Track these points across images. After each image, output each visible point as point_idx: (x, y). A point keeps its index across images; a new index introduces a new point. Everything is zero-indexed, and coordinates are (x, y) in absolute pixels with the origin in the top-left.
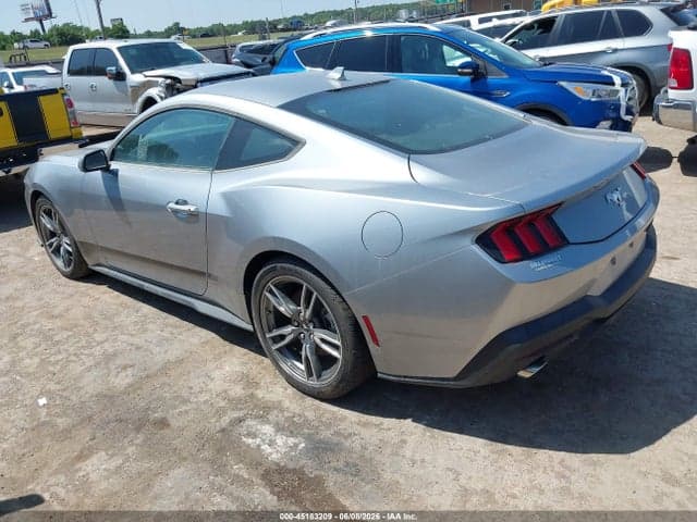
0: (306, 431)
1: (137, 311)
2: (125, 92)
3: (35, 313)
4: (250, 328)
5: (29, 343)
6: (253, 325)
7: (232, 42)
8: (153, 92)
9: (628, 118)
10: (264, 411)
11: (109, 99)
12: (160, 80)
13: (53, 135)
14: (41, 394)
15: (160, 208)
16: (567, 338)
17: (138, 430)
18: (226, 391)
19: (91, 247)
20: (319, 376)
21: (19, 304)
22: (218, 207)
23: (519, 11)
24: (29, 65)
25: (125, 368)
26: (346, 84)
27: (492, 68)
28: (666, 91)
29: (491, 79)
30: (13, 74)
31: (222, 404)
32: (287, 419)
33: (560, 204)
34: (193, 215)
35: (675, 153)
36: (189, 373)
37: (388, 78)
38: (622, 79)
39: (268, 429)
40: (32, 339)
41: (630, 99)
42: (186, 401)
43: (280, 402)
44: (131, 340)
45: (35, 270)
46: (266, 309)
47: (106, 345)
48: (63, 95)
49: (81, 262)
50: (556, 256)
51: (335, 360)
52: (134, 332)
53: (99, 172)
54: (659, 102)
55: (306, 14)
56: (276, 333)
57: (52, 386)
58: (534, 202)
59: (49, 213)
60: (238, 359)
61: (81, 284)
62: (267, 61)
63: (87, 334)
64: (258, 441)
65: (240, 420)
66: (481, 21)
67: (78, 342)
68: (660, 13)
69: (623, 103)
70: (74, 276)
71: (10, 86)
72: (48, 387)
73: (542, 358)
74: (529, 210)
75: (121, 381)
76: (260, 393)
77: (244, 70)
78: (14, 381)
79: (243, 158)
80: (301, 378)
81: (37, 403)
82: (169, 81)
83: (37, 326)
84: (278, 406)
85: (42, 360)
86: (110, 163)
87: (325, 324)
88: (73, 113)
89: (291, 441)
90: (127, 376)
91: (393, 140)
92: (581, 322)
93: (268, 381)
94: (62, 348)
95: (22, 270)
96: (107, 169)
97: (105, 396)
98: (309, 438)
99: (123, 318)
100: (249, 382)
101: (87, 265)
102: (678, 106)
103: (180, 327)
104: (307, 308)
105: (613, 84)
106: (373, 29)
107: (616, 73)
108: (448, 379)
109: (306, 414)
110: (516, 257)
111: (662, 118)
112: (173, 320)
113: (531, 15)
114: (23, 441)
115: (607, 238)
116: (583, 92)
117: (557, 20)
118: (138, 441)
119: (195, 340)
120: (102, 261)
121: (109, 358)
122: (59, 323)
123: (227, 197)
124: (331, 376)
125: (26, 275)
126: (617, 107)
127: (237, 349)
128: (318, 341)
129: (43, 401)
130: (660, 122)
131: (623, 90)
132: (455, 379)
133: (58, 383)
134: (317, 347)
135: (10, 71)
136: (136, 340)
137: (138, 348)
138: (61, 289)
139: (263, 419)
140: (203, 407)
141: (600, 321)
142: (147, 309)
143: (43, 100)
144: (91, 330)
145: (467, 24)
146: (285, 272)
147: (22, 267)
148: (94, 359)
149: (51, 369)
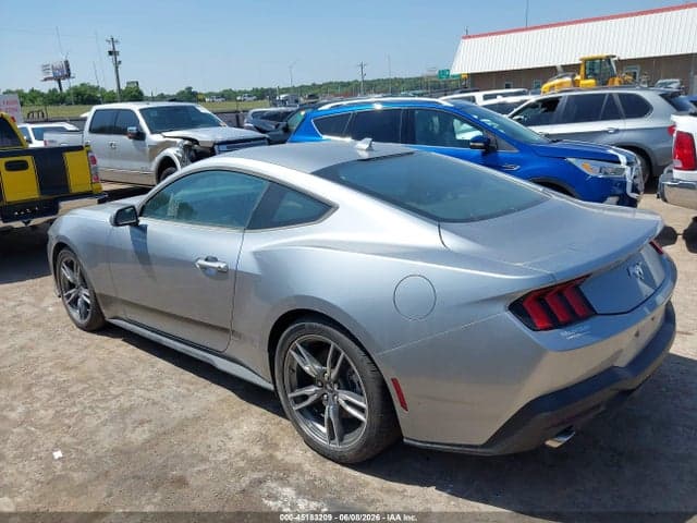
0: (328, 495)
1: (153, 367)
2: (144, 151)
3: (50, 364)
4: (271, 387)
5: (43, 394)
6: (274, 383)
7: (244, 108)
8: (172, 152)
9: (634, 195)
10: (284, 473)
11: (126, 156)
12: (179, 141)
13: (74, 189)
14: (56, 447)
15: (188, 264)
16: (593, 408)
17: (156, 488)
18: (244, 451)
19: (109, 300)
20: (341, 440)
21: (33, 354)
22: (249, 265)
23: (521, 90)
24: (47, 121)
25: (142, 423)
26: (375, 155)
27: (502, 143)
28: (671, 171)
29: (502, 153)
30: (33, 129)
31: (242, 464)
32: (308, 482)
33: (588, 276)
34: (223, 272)
35: (680, 230)
36: (207, 431)
37: (412, 150)
38: (627, 158)
39: (289, 492)
40: (48, 391)
41: (635, 177)
42: (204, 460)
43: (300, 465)
44: (147, 395)
45: (49, 320)
46: (290, 368)
47: (122, 399)
48: (88, 152)
49: (98, 313)
50: (585, 326)
51: (358, 423)
52: (151, 387)
53: (127, 227)
54: (664, 180)
55: (314, 85)
56: (298, 393)
57: (67, 439)
58: (563, 273)
59: (70, 265)
60: (255, 419)
61: (95, 336)
62: (281, 127)
63: (102, 387)
64: (279, 503)
65: (260, 481)
66: (486, 97)
67: (92, 395)
68: (659, 98)
69: (629, 181)
70: (89, 328)
71: (30, 141)
72: (63, 439)
73: (570, 427)
74: (559, 280)
75: (139, 436)
76: (279, 455)
77: (259, 135)
78: (28, 432)
79: (276, 219)
80: (322, 440)
81: (53, 457)
82: (187, 142)
83: (51, 378)
84: (298, 468)
85: (57, 412)
86: (140, 218)
87: (350, 386)
88: (96, 168)
89: (314, 505)
90: (144, 431)
91: (421, 207)
92: (608, 393)
93: (286, 442)
94: (77, 400)
95: (36, 320)
96: (135, 225)
97: (121, 452)
98: (330, 502)
99: (138, 372)
100: (269, 443)
101: (104, 317)
102: (682, 186)
103: (197, 384)
104: (333, 367)
105: (619, 162)
106: (383, 103)
107: (621, 153)
108: (476, 447)
109: (328, 478)
110: (547, 325)
111: (667, 196)
112: (189, 376)
113: (533, 94)
114: (37, 495)
115: (633, 310)
116: (590, 169)
117: (561, 100)
118: (155, 500)
119: (213, 398)
120: (121, 314)
121: (124, 413)
122: (73, 374)
123: (258, 255)
124: (354, 439)
125: (39, 325)
126: (623, 184)
127: (255, 408)
128: (342, 403)
129: (58, 454)
130: (665, 201)
131: (629, 168)
132: (483, 446)
133: (74, 436)
134: (341, 408)
135: (30, 127)
136: (152, 395)
137: (154, 403)
138: (75, 341)
139: (284, 481)
140: (222, 466)
141: (627, 393)
142: (163, 364)
143: (68, 156)
144: (106, 384)
145: (473, 100)
146: (313, 330)
147: (36, 317)
148: (110, 412)
149: (67, 421)
